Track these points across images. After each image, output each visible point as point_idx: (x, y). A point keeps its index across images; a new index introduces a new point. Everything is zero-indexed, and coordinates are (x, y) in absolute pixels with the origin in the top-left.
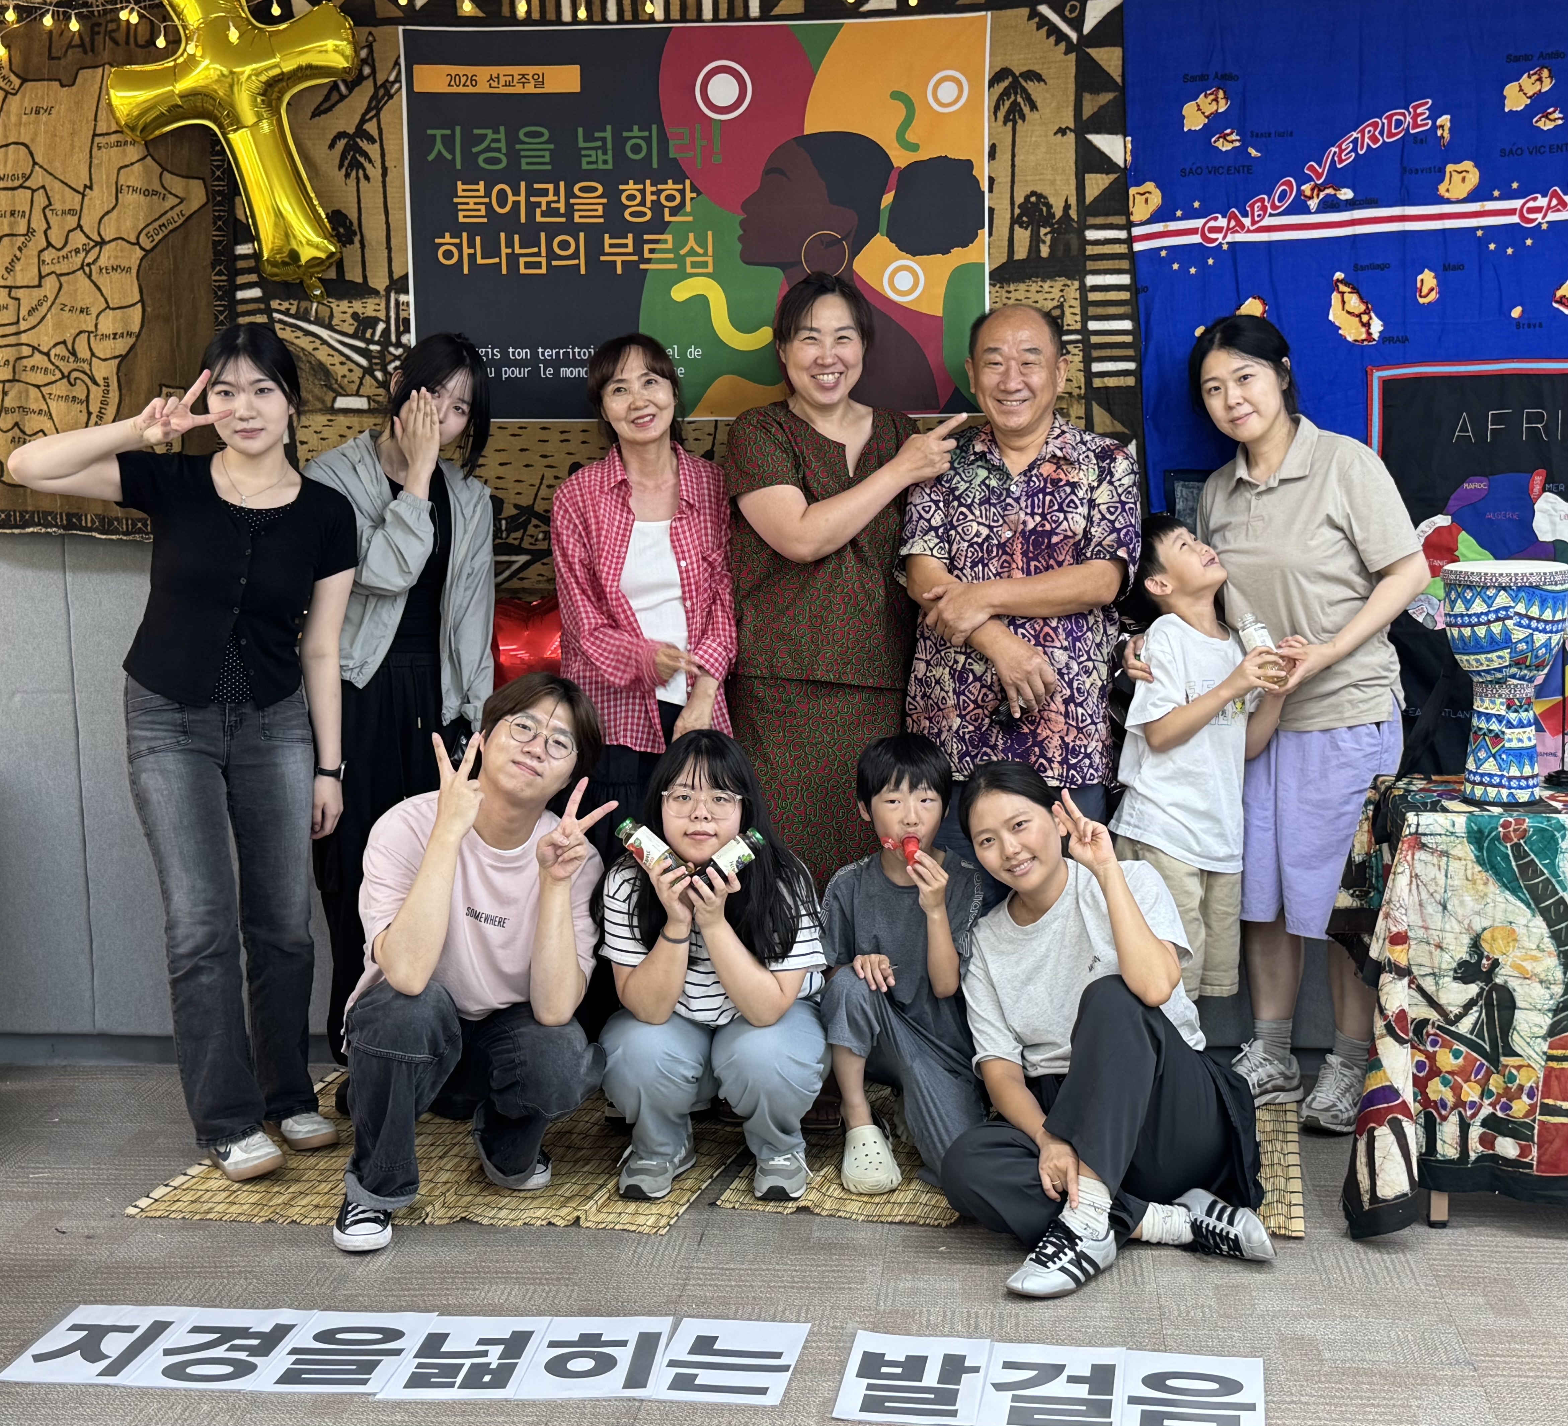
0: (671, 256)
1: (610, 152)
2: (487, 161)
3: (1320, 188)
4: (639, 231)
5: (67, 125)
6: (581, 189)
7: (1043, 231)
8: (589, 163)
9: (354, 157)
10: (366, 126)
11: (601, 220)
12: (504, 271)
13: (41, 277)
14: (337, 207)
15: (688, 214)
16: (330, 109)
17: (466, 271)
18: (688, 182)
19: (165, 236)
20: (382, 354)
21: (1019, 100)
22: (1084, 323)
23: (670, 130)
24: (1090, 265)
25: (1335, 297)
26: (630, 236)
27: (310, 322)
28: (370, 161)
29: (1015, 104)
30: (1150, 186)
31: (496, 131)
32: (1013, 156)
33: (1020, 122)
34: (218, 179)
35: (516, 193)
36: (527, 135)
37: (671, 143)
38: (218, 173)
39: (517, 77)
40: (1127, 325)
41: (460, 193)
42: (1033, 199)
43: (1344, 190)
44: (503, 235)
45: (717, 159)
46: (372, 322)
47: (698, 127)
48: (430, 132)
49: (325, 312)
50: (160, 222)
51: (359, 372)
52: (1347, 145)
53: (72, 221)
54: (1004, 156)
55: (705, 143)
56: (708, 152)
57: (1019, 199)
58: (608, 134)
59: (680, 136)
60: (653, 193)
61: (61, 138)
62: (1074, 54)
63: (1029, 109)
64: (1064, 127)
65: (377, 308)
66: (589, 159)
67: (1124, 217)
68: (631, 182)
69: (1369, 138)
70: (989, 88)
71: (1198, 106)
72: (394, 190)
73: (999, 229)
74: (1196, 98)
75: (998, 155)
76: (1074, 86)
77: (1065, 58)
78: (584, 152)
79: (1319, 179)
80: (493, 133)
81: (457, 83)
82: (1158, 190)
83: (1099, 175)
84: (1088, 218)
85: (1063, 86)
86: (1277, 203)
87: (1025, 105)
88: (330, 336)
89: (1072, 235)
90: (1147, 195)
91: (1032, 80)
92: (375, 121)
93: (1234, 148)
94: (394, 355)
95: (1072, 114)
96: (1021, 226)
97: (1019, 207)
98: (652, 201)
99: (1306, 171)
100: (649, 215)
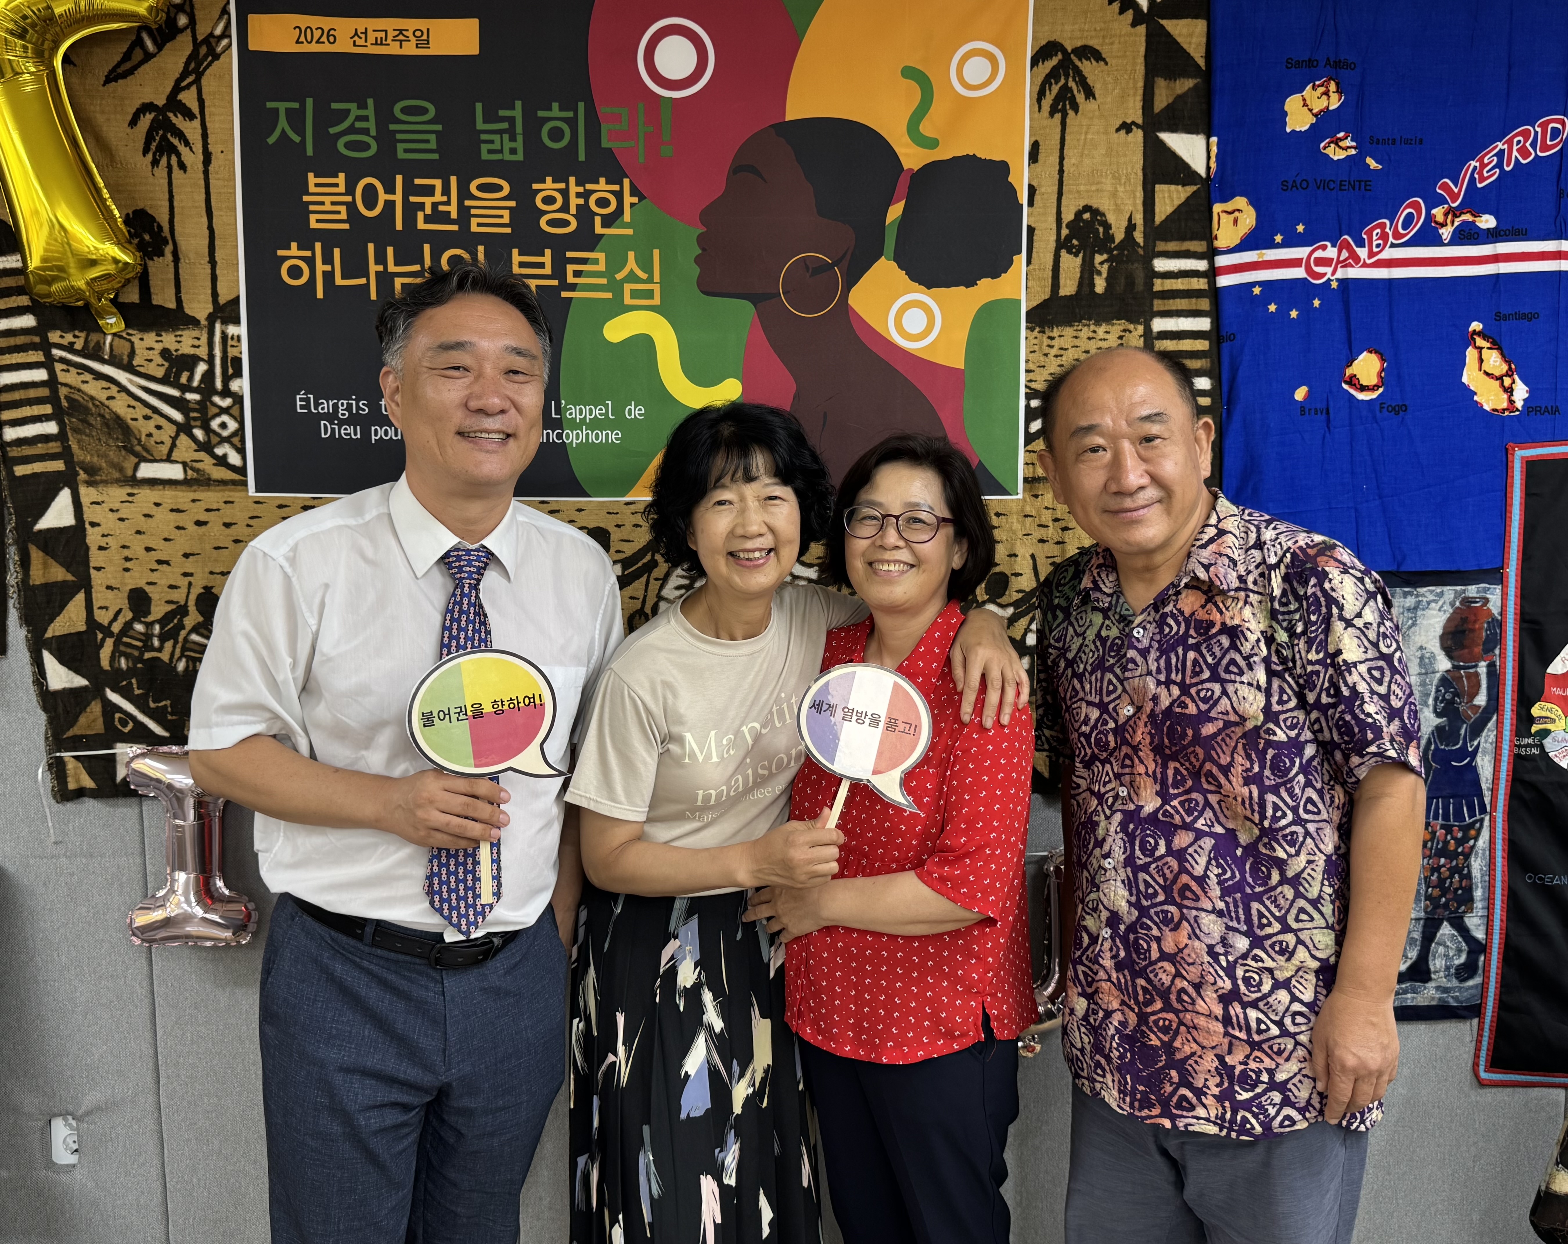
0: (604, 281)
1: (520, 138)
3: (1454, 213)
4: (560, 246)
6: (481, 188)
7: (1098, 258)
8: (490, 152)
9: (164, 138)
10: (183, 97)
11: (508, 230)
12: (373, 296)
14: (140, 205)
15: (626, 226)
16: (131, 72)
17: (320, 295)
18: (626, 181)
20: (203, 405)
21: (1071, 84)
23: (603, 110)
24: (1158, 305)
25: (1471, 354)
26: (548, 252)
27: (103, 361)
28: (187, 144)
29: (1065, 89)
30: (1240, 202)
31: (363, 106)
32: (1062, 158)
33: (1071, 113)
35: (390, 189)
36: (405, 110)
37: (605, 128)
39: (391, 34)
40: (1205, 383)
41: (312, 189)
42: (1087, 216)
43: (1486, 217)
44: (371, 247)
45: (667, 151)
46: (189, 362)
47: (641, 106)
48: (270, 105)
49: (123, 348)
51: (171, 430)
52: (1490, 159)
54: (1049, 157)
55: (651, 129)
56: (654, 142)
57: (1068, 216)
58: (517, 112)
59: (617, 118)
60: (578, 195)
62: (1144, 26)
63: (1083, 96)
64: (1129, 121)
65: (196, 343)
66: (491, 147)
67: (1204, 243)
68: (549, 179)
69: (1518, 150)
70: (1032, 67)
71: (1304, 100)
72: (220, 183)
73: (1042, 255)
74: (1301, 90)
75: (1041, 157)
76: (1143, 68)
77: (1133, 30)
78: (484, 137)
79: (1453, 202)
80: (359, 108)
81: (309, 39)
82: (1251, 209)
83: (1173, 187)
84: (1158, 242)
85: (1129, 68)
86: (1401, 231)
87: (1079, 91)
88: (131, 381)
89: (1136, 265)
90: (1236, 214)
91: (1088, 59)
92: (194, 89)
93: (1348, 157)
94: (220, 407)
95: (1140, 105)
96: (1069, 252)
97: (1068, 225)
98: (578, 206)
99: (1439, 191)
100: (573, 224)
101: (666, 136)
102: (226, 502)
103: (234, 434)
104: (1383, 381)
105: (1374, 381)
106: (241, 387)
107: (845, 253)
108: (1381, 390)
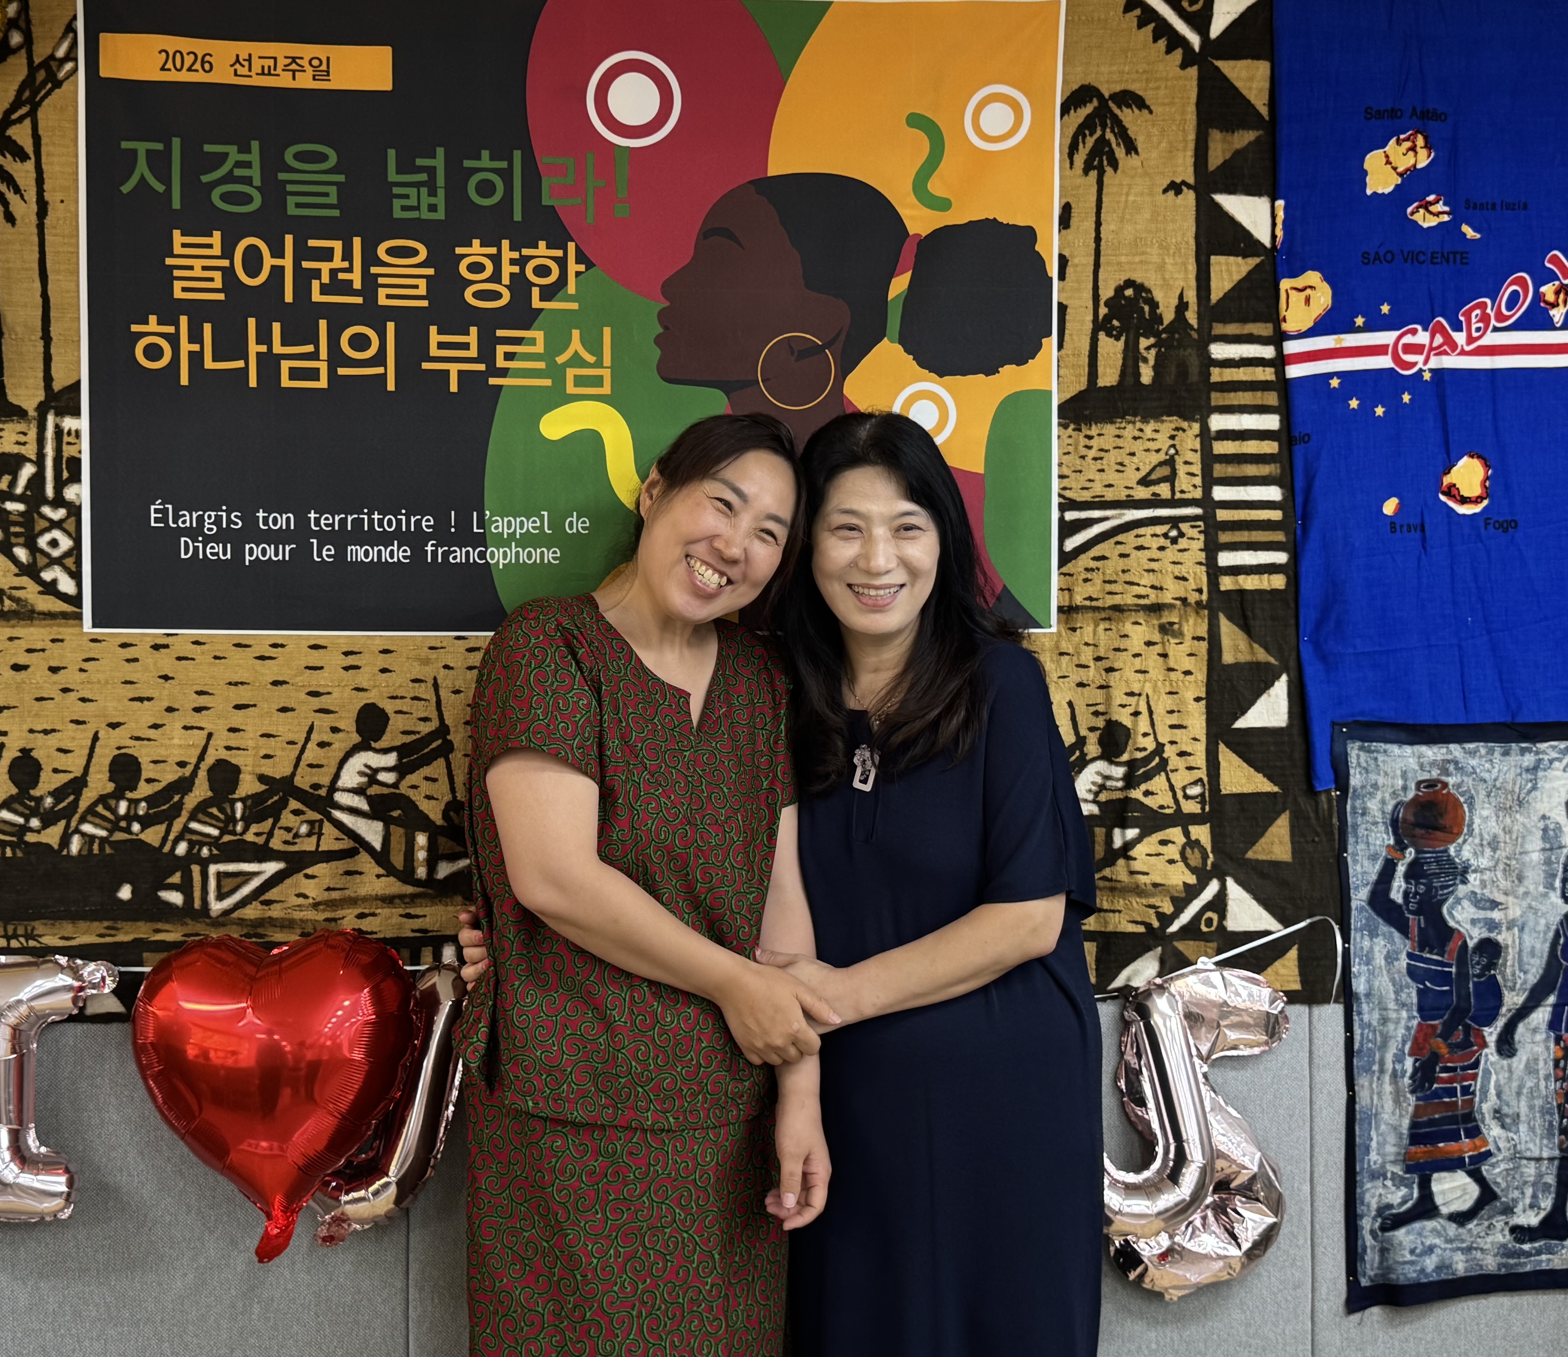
0: (541, 365)
1: (441, 193)
4: (488, 322)
6: (390, 252)
7: (1144, 343)
8: (404, 208)
10: (11, 131)
11: (425, 303)
12: (253, 383)
15: (571, 298)
17: (184, 380)
18: (571, 246)
20: (28, 518)
21: (1109, 135)
22: (1207, 489)
23: (544, 160)
24: (1216, 399)
26: (474, 330)
28: (17, 190)
29: (1102, 142)
30: (1313, 277)
31: (245, 149)
32: (1098, 224)
33: (1109, 170)
35: (278, 252)
36: (298, 157)
37: (546, 182)
39: (282, 62)
41: (178, 249)
42: (1129, 292)
44: (252, 322)
45: (622, 211)
46: (12, 463)
47: (590, 157)
48: (125, 145)
54: (1083, 222)
55: (602, 183)
56: (606, 198)
57: (1107, 292)
58: (439, 161)
59: (561, 170)
60: (513, 262)
62: (1196, 67)
63: (1123, 151)
64: (1178, 181)
65: (22, 439)
66: (405, 202)
67: (1270, 326)
68: (476, 242)
70: (1062, 116)
71: (1387, 156)
72: (59, 239)
73: (1075, 338)
74: (1383, 145)
75: (1074, 222)
76: (1195, 117)
77: (1182, 73)
78: (396, 190)
80: (240, 151)
81: (178, 66)
82: (1325, 284)
83: (1232, 259)
84: (1214, 324)
85: (1178, 117)
86: (1505, 312)
87: (1118, 145)
89: (1189, 351)
90: (1308, 291)
91: (1129, 106)
92: (27, 123)
93: (1440, 224)
94: (50, 520)
95: (1190, 161)
96: (1109, 334)
97: (1107, 304)
98: (512, 274)
99: (1548, 265)
100: (506, 297)
101: (622, 192)
102: (53, 641)
103: (67, 554)
104: (1488, 492)
105: (1477, 491)
106: (78, 495)
107: (838, 335)
108: (1486, 502)
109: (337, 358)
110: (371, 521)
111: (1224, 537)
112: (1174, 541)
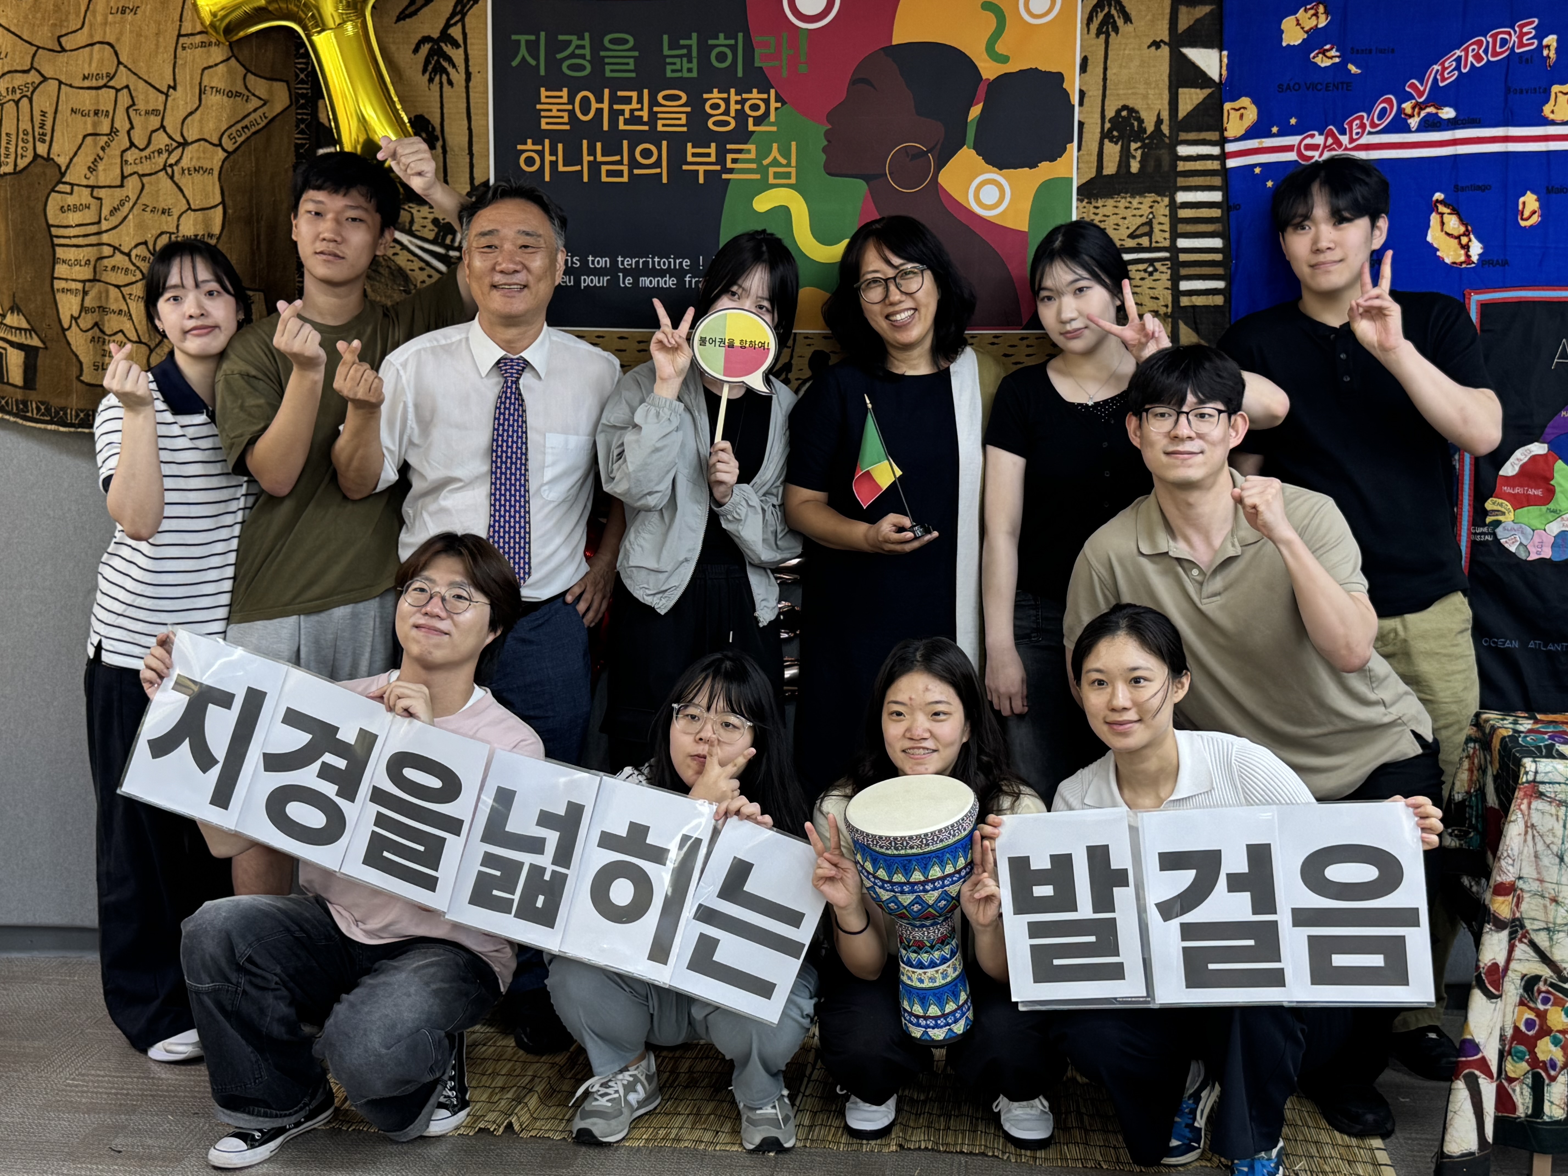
0: (754, 166)
1: (695, 61)
2: (571, 67)
3: (1421, 106)
4: (722, 140)
5: (153, 25)
6: (666, 98)
7: (1134, 146)
8: (673, 71)
9: (438, 62)
10: (450, 31)
11: (685, 129)
12: (586, 179)
13: (123, 177)
14: (419, 112)
15: (772, 124)
16: (415, 13)
17: (547, 178)
18: (772, 92)
19: (248, 138)
21: (1113, 12)
22: (1173, 240)
23: (757, 39)
24: (1181, 181)
25: (1434, 218)
26: (713, 145)
28: (454, 66)
29: (1109, 16)
30: (1245, 101)
31: (582, 38)
32: (1105, 69)
33: (1113, 34)
34: (302, 82)
35: (600, 100)
36: (612, 41)
37: (758, 52)
38: (302, 76)
40: (1217, 243)
41: (543, 100)
42: (1124, 113)
43: (1446, 109)
44: (585, 142)
45: (803, 69)
47: (785, 35)
48: (514, 37)
50: (243, 123)
52: (1450, 63)
53: (155, 122)
54: (1095, 69)
55: (791, 52)
56: (793, 61)
57: (1110, 113)
58: (693, 41)
59: (766, 45)
60: (737, 102)
61: (146, 38)
63: (1122, 21)
64: (1158, 40)
66: (674, 67)
67: (1217, 133)
68: (715, 91)
69: (1473, 56)
71: (1298, 20)
72: (477, 95)
73: (1089, 143)
74: (1295, 13)
75: (1089, 68)
78: (668, 60)
79: (1420, 97)
82: (1254, 106)
83: (1193, 90)
84: (1181, 133)
86: (1376, 121)
87: (1119, 17)
88: (410, 242)
89: (1163, 151)
90: (1242, 110)
92: (460, 25)
93: (1334, 64)
95: (1166, 27)
96: (1111, 141)
97: (1110, 121)
98: (736, 110)
99: (1408, 89)
100: (733, 124)
101: (803, 58)
109: (634, 164)
110: (653, 262)
111: (1183, 272)
112: (1151, 274)
